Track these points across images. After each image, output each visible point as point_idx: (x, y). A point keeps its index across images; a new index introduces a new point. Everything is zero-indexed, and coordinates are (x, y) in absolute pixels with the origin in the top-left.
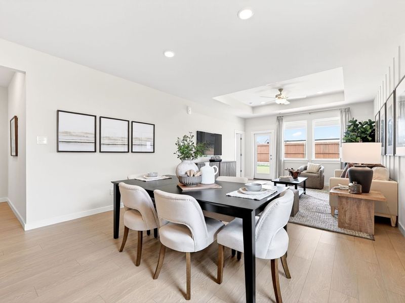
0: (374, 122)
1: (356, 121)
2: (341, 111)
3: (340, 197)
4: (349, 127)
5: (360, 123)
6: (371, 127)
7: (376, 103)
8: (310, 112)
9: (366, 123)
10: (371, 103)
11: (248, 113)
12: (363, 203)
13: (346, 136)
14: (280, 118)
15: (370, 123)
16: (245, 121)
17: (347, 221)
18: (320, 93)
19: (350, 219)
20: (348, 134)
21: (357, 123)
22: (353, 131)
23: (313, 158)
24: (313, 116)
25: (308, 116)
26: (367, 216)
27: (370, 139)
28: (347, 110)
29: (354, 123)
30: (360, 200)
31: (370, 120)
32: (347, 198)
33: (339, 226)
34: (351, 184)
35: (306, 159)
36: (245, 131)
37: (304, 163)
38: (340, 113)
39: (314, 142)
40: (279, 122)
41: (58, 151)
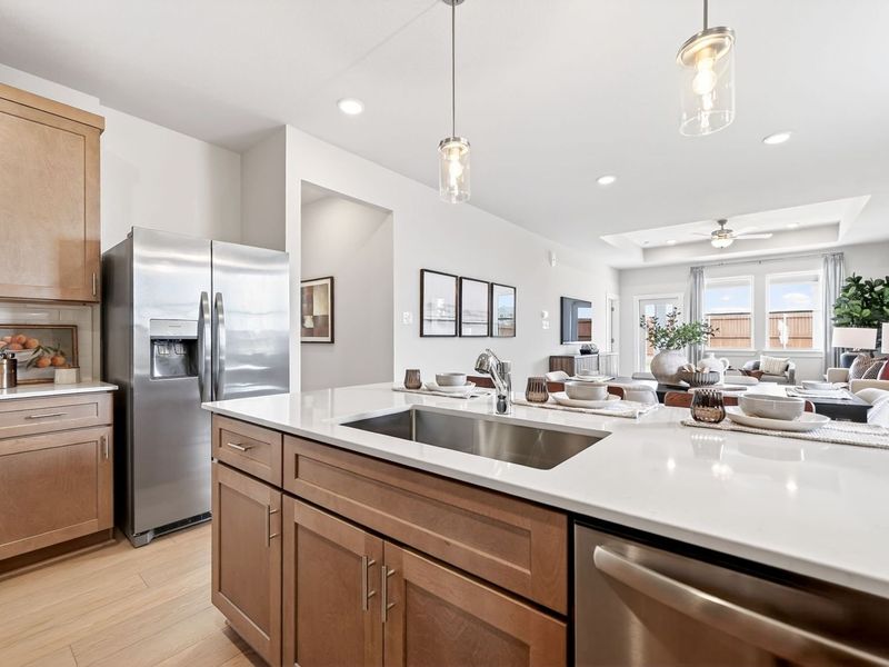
1: (859, 278)
2: (826, 260)
4: (846, 290)
5: (868, 282)
8: (759, 260)
9: (881, 282)
11: (636, 260)
13: (840, 307)
14: (696, 271)
16: (622, 274)
18: (792, 226)
20: (844, 302)
21: (862, 282)
22: (855, 297)
23: (767, 347)
24: (764, 266)
25: (756, 267)
28: (837, 257)
29: (856, 281)
35: (753, 349)
36: (620, 293)
37: (747, 356)
38: (822, 261)
39: (768, 316)
40: (696, 278)
41: (422, 335)
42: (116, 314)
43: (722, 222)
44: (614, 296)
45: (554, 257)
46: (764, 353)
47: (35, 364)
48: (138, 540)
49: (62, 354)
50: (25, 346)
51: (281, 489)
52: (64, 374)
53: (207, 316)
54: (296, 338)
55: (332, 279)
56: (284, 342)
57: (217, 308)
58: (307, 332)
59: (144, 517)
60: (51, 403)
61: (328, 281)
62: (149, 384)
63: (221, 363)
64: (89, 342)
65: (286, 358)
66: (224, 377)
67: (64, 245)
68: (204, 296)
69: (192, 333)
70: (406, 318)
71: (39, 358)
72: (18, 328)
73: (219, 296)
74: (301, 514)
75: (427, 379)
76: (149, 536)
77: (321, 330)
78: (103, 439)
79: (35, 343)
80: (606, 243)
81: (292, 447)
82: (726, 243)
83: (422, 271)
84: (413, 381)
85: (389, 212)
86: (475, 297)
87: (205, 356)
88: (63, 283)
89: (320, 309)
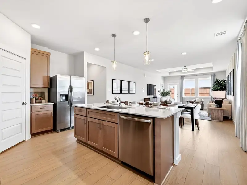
0: (226, 81)
1: (218, 80)
2: (211, 75)
3: (212, 109)
4: (215, 82)
5: (220, 81)
6: (225, 82)
7: (227, 71)
8: (197, 75)
9: (222, 81)
10: (224, 72)
11: (168, 75)
12: (219, 110)
13: (213, 87)
14: (182, 77)
15: (224, 81)
16: (165, 78)
17: (214, 117)
19: (215, 116)
20: (215, 85)
21: (218, 81)
22: (217, 84)
24: (198, 76)
25: (196, 76)
26: (221, 115)
27: (224, 88)
28: (214, 75)
29: (217, 80)
30: (219, 109)
31: (224, 80)
32: (214, 109)
33: (211, 119)
34: (215, 105)
35: (195, 96)
36: (164, 82)
37: (192, 98)
38: (210, 76)
39: (198, 88)
40: (182, 79)
41: (113, 93)
42: (53, 90)
43: (185, 67)
44: (163, 84)
45: (145, 75)
46: (198, 97)
47: (38, 99)
48: (58, 131)
49: (42, 97)
50: (36, 96)
51: (86, 117)
52: (43, 101)
53: (70, 90)
54: (86, 94)
55: (93, 81)
56: (84, 95)
57: (72, 88)
58: (88, 93)
59: (59, 128)
60: (41, 106)
61: (92, 81)
62: (60, 103)
63: (72, 99)
64: (46, 95)
65: (84, 98)
66: (73, 102)
67: (44, 77)
68: (69, 86)
69: (67, 93)
70: (109, 90)
71: (39, 98)
72: (35, 92)
73: (72, 86)
74: (89, 119)
75: (110, 101)
76: (60, 131)
77: (91, 92)
78: (52, 113)
79: (38, 95)
80: (158, 71)
81: (88, 110)
82: (186, 71)
83: (113, 79)
84: (108, 102)
85: (106, 67)
86: (125, 85)
87: (69, 98)
88: (44, 84)
89: (90, 88)
